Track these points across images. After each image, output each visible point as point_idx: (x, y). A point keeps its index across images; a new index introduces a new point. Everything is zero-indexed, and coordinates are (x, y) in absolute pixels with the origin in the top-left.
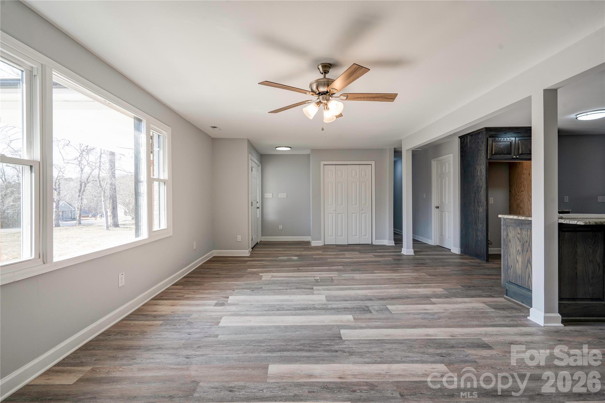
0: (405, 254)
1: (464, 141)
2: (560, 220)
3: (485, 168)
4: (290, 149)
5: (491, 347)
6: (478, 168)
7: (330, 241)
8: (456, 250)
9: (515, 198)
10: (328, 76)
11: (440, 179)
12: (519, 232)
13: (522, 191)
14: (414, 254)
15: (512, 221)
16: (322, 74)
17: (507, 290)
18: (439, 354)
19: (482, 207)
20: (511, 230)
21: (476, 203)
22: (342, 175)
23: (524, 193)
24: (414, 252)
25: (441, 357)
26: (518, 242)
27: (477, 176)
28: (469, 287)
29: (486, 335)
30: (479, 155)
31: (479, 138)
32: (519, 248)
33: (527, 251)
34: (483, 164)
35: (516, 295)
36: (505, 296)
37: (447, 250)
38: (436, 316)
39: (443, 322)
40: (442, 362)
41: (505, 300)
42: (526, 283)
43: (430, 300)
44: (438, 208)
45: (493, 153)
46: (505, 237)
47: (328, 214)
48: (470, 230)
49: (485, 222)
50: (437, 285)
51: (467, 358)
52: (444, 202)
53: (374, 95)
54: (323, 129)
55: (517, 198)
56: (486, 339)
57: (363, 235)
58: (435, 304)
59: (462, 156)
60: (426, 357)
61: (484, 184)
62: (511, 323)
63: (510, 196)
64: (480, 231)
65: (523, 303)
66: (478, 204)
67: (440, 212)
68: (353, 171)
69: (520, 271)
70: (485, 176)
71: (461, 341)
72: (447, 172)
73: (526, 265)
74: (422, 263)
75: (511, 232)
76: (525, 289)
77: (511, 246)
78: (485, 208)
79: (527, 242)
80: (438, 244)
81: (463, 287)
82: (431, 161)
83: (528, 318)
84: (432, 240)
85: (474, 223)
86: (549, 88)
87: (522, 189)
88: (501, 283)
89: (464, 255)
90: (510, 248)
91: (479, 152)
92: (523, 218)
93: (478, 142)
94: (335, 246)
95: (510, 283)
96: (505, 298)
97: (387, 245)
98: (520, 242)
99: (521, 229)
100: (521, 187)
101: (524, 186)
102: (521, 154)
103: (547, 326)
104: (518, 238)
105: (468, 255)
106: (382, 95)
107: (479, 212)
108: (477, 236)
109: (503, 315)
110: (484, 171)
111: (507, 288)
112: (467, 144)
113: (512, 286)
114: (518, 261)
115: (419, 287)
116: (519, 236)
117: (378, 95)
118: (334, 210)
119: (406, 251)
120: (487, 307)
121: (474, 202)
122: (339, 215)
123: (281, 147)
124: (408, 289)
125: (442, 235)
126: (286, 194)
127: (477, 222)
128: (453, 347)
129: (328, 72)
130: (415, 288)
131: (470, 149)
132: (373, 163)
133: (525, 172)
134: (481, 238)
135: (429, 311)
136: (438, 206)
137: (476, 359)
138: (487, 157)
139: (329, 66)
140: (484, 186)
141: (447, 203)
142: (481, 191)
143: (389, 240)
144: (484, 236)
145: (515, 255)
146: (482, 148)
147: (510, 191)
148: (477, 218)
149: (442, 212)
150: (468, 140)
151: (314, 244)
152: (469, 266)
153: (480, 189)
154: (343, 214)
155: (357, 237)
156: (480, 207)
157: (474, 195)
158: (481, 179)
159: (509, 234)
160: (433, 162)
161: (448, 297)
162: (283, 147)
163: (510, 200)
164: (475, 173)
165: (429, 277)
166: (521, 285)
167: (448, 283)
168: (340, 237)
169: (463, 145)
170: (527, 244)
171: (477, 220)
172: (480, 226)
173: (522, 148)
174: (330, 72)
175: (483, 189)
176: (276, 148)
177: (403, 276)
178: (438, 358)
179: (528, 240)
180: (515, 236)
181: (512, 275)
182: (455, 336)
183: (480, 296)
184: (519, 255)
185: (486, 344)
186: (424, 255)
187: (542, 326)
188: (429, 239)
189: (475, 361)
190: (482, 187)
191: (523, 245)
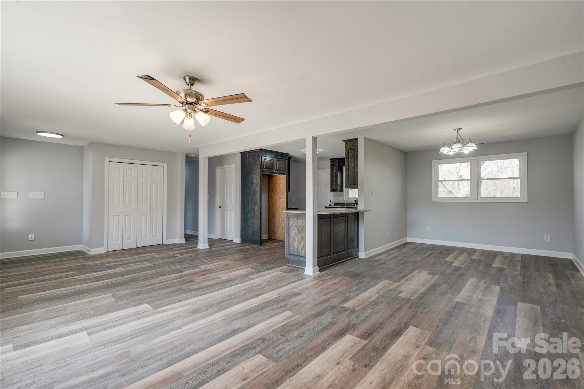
0: (202, 248)
1: (244, 156)
2: (318, 212)
3: (260, 178)
4: (62, 137)
5: (300, 293)
6: (255, 177)
7: (115, 245)
8: (237, 240)
9: (272, 200)
10: (193, 88)
11: (222, 184)
12: (296, 221)
13: (276, 195)
14: (209, 248)
15: (292, 215)
16: (188, 85)
17: (288, 260)
18: (280, 307)
19: (257, 205)
20: (291, 220)
21: (253, 203)
22: (131, 174)
23: (277, 196)
24: (209, 245)
25: (284, 308)
26: (295, 228)
27: (254, 183)
28: (264, 263)
29: (293, 288)
30: (256, 168)
31: (256, 156)
32: (296, 231)
33: (301, 233)
34: (259, 175)
35: (294, 262)
36: (287, 264)
37: (230, 242)
38: (261, 286)
39: (267, 288)
40: (286, 310)
41: (287, 267)
42: (300, 253)
43: (249, 277)
44: (221, 207)
45: (265, 167)
46: (287, 225)
47: (114, 216)
48: (248, 224)
49: (260, 216)
50: (245, 266)
51: (295, 303)
52: (226, 202)
53: (229, 116)
54: (190, 136)
55: (273, 200)
56: (296, 290)
57: (153, 236)
58: (253, 279)
59: (242, 167)
60: (276, 311)
61: (259, 189)
62: (299, 278)
63: (268, 198)
64: (256, 224)
65: (298, 265)
66: (255, 203)
67: (222, 211)
68: (144, 172)
69: (297, 246)
70: (259, 183)
71: (286, 296)
72: (229, 178)
73: (300, 241)
74: (221, 253)
75: (291, 221)
76: (299, 257)
77: (291, 231)
78: (260, 206)
79: (301, 227)
80: (220, 237)
81: (260, 264)
82: (215, 168)
83: (304, 273)
84: (215, 234)
85: (251, 218)
86: (315, 136)
87: (276, 193)
88: (284, 256)
89: (243, 243)
90: (290, 232)
91: (256, 165)
92: (299, 212)
93: (255, 159)
94: (122, 251)
95: (291, 254)
96: (287, 266)
97: (179, 243)
98: (297, 227)
99: (297, 219)
100: (275, 192)
101: (277, 191)
102: (278, 170)
103: (314, 275)
104: (296, 225)
105: (247, 243)
106: (234, 117)
107: (255, 210)
108: (254, 227)
109: (293, 275)
110: (259, 180)
111: (288, 259)
112: (246, 158)
113: (291, 257)
114: (295, 240)
115: (234, 271)
116: (296, 223)
117: (232, 116)
118: (121, 212)
119: (203, 245)
120: (282, 273)
121: (252, 202)
122: (127, 217)
123: (46, 132)
124: (228, 274)
125: (224, 230)
126: (43, 193)
127: (254, 218)
128: (284, 300)
129: (194, 84)
130: (232, 272)
131: (249, 163)
132: (165, 165)
133: (277, 182)
134: (256, 229)
135: (254, 285)
136: (221, 206)
137: (299, 302)
138: (261, 170)
139: (196, 80)
140: (259, 191)
141: (229, 203)
142: (257, 194)
143: (180, 238)
144: (259, 227)
145: (294, 236)
146: (257, 163)
147: (268, 195)
148: (254, 214)
149: (224, 210)
150: (248, 156)
151: (94, 252)
152: (252, 250)
153: (256, 193)
154: (132, 216)
155: (147, 238)
156: (256, 206)
157: (251, 197)
158: (257, 186)
159: (290, 223)
160: (217, 169)
161: (258, 273)
162: (50, 133)
163: (268, 201)
164: (252, 181)
165: (234, 262)
166: (297, 255)
167: (250, 264)
168: (127, 241)
169: (243, 159)
170: (301, 228)
171: (254, 215)
172: (256, 220)
173: (278, 166)
174: (195, 84)
175: (258, 192)
176: (37, 132)
177: (215, 265)
178: (282, 309)
179: (302, 226)
180: (293, 224)
181: (291, 249)
182: (280, 294)
183: (274, 268)
184: (296, 236)
185: (297, 293)
186: (217, 247)
187: (312, 276)
188: (212, 234)
189: (300, 303)
190: (257, 191)
191: (298, 229)
